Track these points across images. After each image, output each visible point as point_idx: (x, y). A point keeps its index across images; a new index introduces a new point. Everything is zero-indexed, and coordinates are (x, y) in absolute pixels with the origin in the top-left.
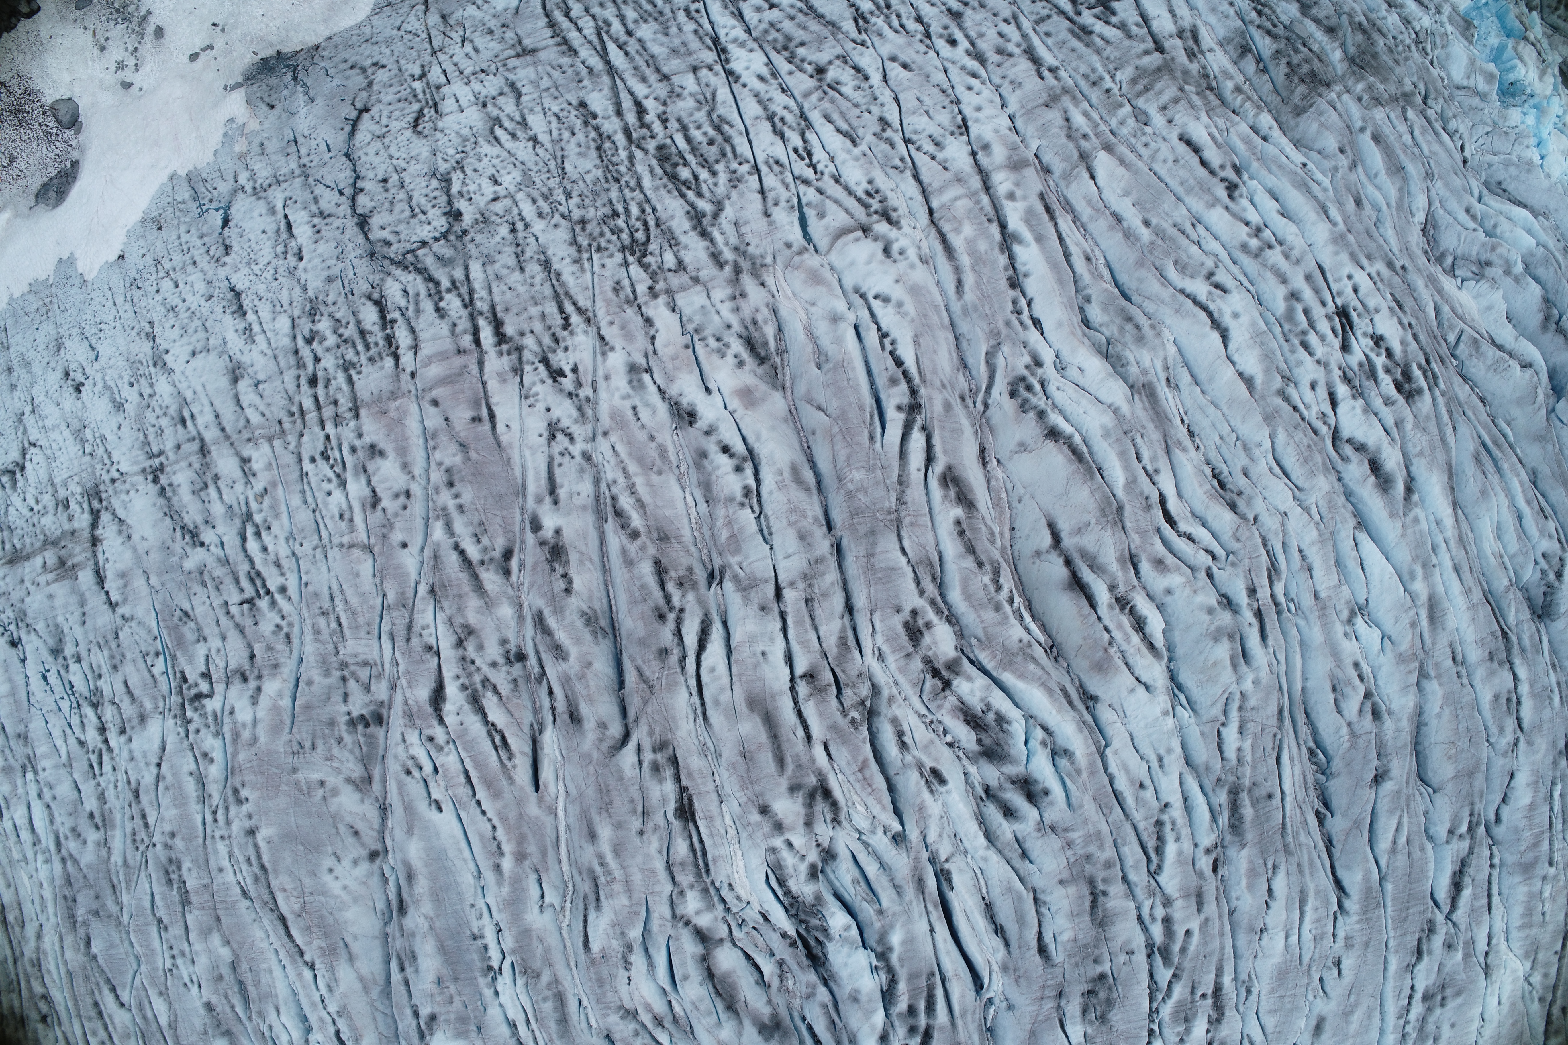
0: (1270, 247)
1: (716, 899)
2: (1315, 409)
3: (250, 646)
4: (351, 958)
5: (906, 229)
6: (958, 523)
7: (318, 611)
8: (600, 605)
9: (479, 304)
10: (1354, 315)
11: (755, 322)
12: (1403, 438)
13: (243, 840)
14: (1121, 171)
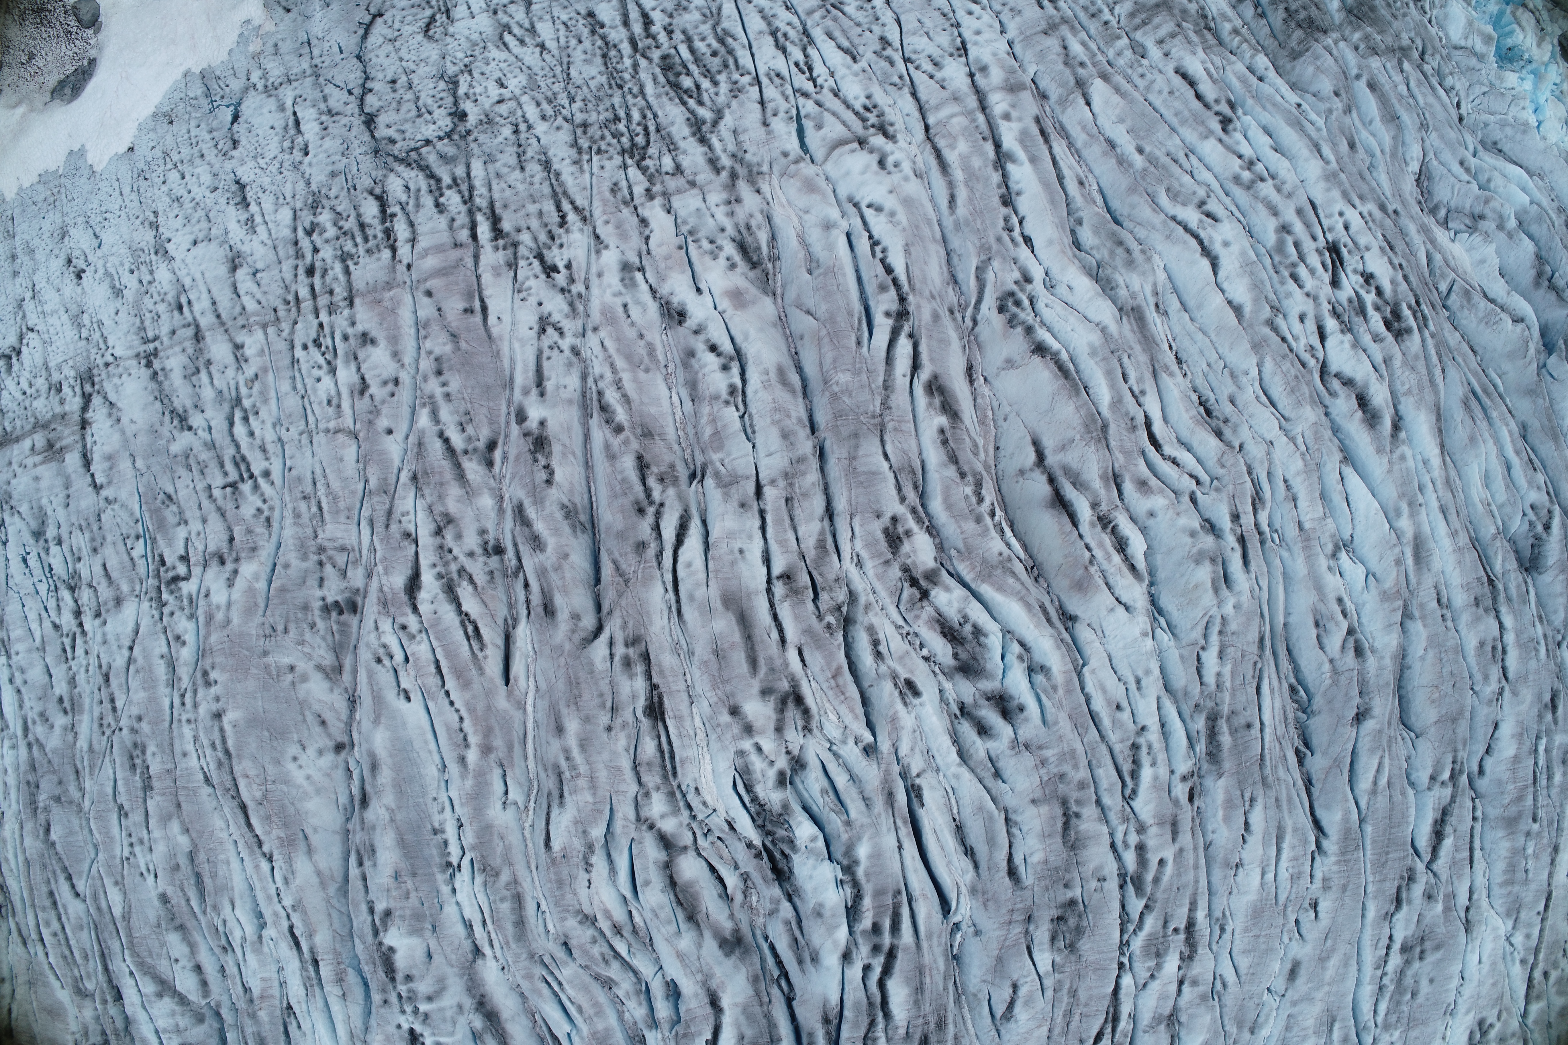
0: (1262, 180)
1: (682, 804)
2: (1303, 342)
3: (230, 529)
4: (310, 851)
5: (902, 143)
6: (942, 431)
7: (299, 495)
8: (580, 500)
9: (478, 201)
10: (1344, 251)
11: (748, 227)
12: (1391, 375)
13: (209, 723)
14: (1116, 98)
